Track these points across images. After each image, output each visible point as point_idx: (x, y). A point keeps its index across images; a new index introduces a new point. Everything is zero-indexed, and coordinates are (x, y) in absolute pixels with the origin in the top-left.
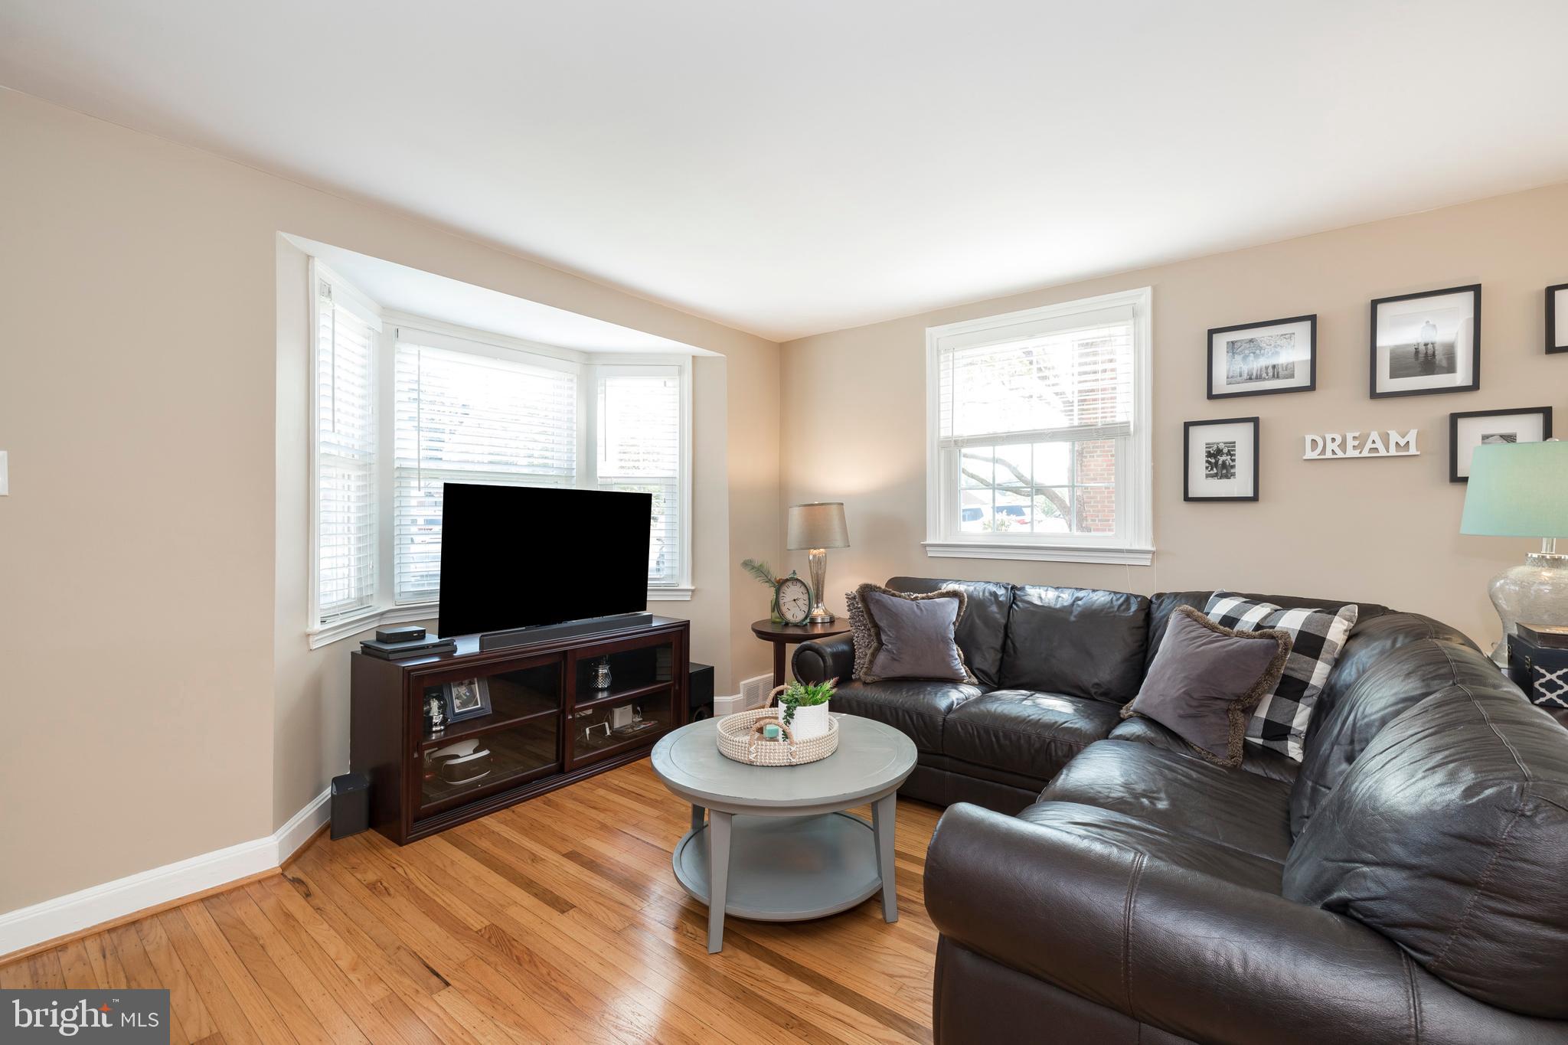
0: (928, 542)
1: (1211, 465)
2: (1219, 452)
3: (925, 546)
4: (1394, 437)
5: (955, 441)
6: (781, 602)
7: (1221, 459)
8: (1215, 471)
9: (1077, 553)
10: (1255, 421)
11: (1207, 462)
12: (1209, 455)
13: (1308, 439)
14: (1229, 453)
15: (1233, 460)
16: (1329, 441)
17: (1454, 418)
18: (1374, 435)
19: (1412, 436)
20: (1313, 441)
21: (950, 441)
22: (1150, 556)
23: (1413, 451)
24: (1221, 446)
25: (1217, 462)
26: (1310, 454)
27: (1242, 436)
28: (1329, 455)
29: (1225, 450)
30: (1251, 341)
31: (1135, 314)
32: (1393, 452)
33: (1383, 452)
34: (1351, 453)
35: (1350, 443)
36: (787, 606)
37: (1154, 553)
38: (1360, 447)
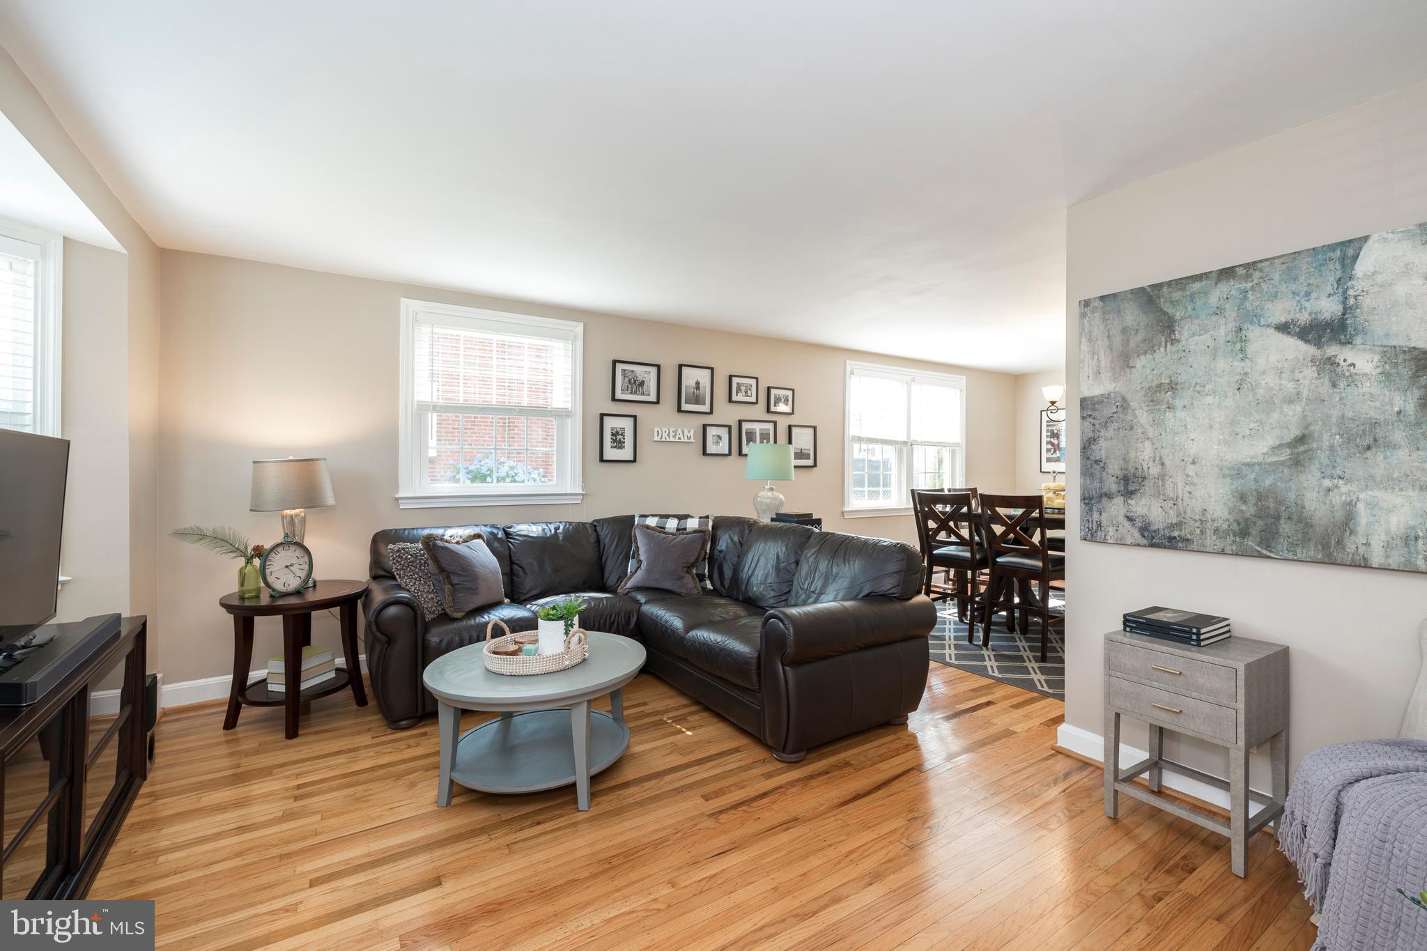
0: (400, 495)
1: (614, 441)
2: (617, 433)
3: (397, 499)
4: (686, 431)
5: (434, 406)
6: (268, 572)
7: (619, 437)
8: (615, 444)
9: (534, 498)
10: (635, 417)
11: (612, 438)
12: (613, 435)
13: (656, 430)
14: (622, 435)
15: (624, 439)
16: (664, 432)
17: (705, 426)
18: (680, 431)
19: (692, 431)
20: (658, 431)
21: (430, 405)
22: (581, 497)
23: (692, 440)
24: (619, 430)
25: (616, 439)
26: (657, 438)
27: (627, 424)
28: (663, 439)
29: (620, 433)
30: (632, 371)
31: (576, 338)
32: (686, 440)
33: (682, 440)
34: (672, 439)
35: (672, 434)
36: (274, 575)
37: (583, 495)
38: (674, 436)
